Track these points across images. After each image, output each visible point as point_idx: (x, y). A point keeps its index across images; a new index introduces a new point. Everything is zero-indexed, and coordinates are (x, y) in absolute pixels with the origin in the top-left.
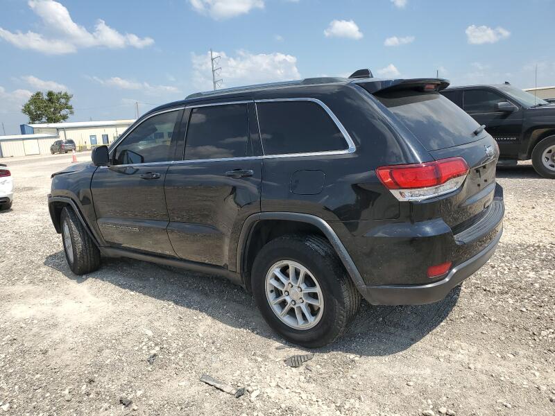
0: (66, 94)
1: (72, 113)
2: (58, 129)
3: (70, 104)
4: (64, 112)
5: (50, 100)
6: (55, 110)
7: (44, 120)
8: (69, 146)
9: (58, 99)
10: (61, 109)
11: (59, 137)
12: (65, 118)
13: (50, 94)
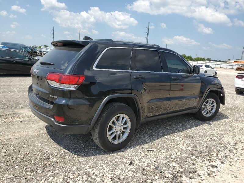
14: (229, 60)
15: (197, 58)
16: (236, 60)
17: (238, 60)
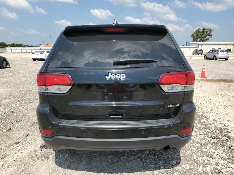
0: (211, 29)
1: (211, 38)
2: (199, 44)
3: (211, 34)
4: (207, 37)
5: (203, 32)
6: (204, 36)
7: (199, 40)
8: (200, 52)
9: (207, 32)
10: (207, 36)
11: (198, 48)
12: (207, 40)
13: (204, 29)
14: (41, 44)
15: (12, 44)
16: (47, 44)
17: (48, 44)
